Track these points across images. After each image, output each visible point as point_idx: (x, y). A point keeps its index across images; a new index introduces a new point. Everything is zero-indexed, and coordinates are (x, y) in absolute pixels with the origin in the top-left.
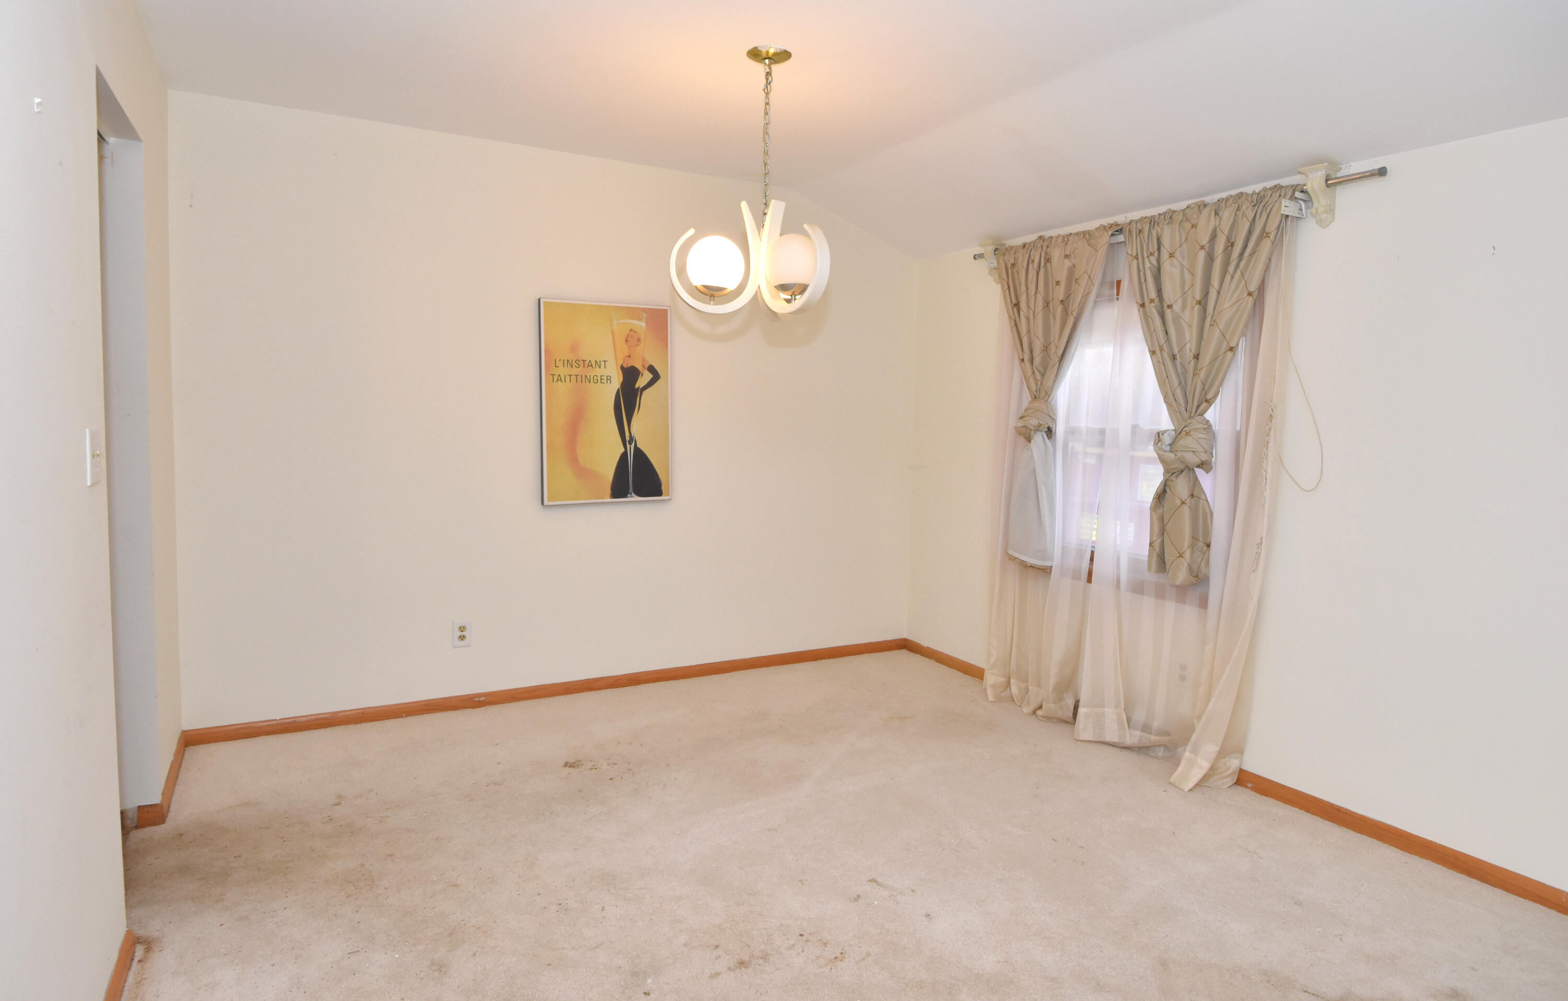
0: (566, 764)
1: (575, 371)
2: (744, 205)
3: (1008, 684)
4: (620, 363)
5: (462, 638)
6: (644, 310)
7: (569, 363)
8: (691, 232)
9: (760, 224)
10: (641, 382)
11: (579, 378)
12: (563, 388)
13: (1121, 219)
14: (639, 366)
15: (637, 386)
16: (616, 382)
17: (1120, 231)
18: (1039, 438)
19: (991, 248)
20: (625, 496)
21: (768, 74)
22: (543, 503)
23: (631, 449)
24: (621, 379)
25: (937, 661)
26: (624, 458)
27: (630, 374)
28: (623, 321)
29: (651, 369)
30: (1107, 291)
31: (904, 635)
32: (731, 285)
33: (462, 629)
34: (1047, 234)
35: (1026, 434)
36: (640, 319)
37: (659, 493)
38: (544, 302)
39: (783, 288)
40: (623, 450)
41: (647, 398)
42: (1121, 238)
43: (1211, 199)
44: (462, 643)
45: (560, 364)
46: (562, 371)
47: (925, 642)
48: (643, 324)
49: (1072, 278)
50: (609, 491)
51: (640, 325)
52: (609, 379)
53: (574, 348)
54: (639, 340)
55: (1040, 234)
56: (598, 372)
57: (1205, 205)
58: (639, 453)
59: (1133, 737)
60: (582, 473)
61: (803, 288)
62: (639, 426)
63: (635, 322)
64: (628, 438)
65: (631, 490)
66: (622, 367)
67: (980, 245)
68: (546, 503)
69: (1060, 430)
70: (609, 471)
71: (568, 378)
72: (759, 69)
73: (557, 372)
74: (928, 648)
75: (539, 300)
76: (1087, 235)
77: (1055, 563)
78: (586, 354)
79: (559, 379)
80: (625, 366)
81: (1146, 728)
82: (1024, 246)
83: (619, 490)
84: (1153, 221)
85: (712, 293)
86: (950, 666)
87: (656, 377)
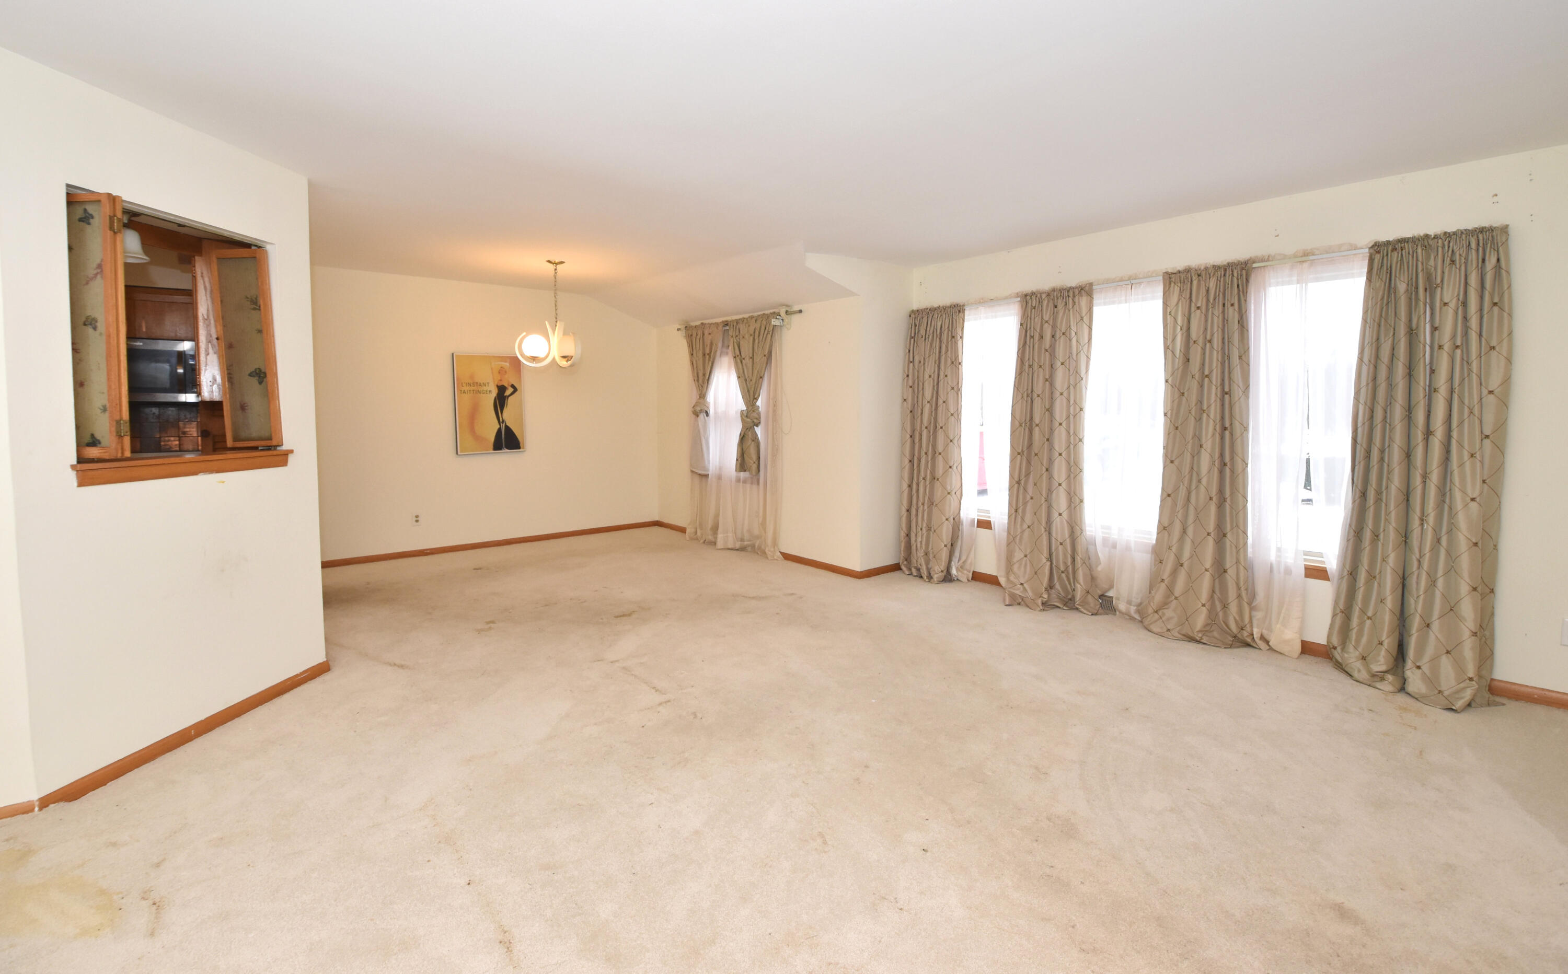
0: (475, 569)
1: (472, 388)
2: (546, 322)
3: (696, 533)
4: (496, 383)
5: (417, 521)
6: (508, 357)
7: (469, 384)
8: (524, 334)
9: (554, 331)
10: (508, 393)
11: (475, 392)
12: (466, 397)
13: (729, 318)
14: (506, 385)
15: (505, 395)
16: (495, 392)
17: (727, 325)
18: (702, 416)
19: (683, 327)
20: (500, 449)
21: (556, 269)
22: (457, 453)
23: (503, 426)
24: (497, 391)
25: (671, 529)
26: (499, 430)
27: (501, 389)
28: (497, 363)
29: (513, 386)
30: (725, 350)
31: (657, 519)
32: (542, 355)
33: (417, 517)
34: (704, 322)
35: (696, 414)
36: (506, 362)
37: (519, 448)
38: (456, 355)
39: (564, 357)
40: (499, 427)
41: (511, 401)
42: (727, 328)
43: (755, 314)
44: (417, 524)
45: (464, 385)
46: (466, 388)
47: (665, 521)
48: (508, 364)
49: (711, 344)
50: (492, 446)
51: (507, 365)
52: (490, 391)
53: (472, 377)
54: (506, 372)
55: (702, 322)
56: (485, 388)
57: (753, 317)
58: (507, 428)
59: (738, 545)
60: (478, 438)
61: (572, 357)
62: (508, 415)
63: (503, 363)
64: (501, 420)
65: (504, 446)
66: (497, 386)
67: (680, 325)
68: (459, 453)
69: (711, 412)
70: (492, 437)
71: (469, 391)
72: (552, 267)
73: (463, 389)
74: (668, 524)
75: (453, 354)
76: (717, 324)
77: (710, 473)
78: (478, 380)
79: (464, 392)
80: (499, 385)
81: (742, 540)
82: (695, 327)
83: (498, 445)
84: (737, 322)
85: (534, 359)
86: (677, 530)
87: (515, 390)
